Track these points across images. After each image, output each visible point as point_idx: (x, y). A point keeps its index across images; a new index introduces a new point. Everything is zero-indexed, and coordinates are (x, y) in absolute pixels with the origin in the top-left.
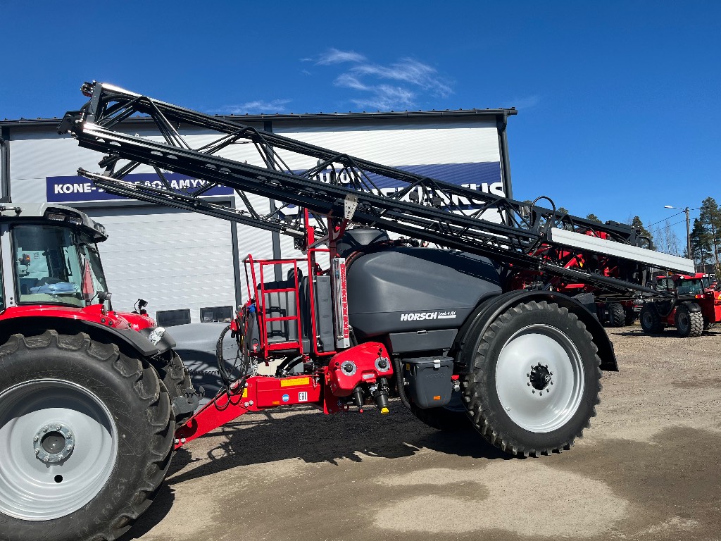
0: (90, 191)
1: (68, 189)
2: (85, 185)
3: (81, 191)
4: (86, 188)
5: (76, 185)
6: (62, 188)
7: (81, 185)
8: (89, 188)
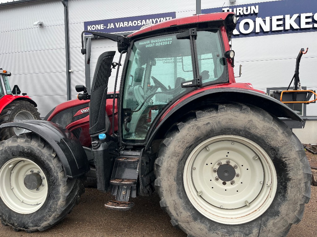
0: (103, 28)
1: (93, 28)
2: (101, 25)
3: (99, 29)
4: (101, 27)
5: (97, 26)
6: (91, 28)
7: (99, 25)
8: (103, 27)
